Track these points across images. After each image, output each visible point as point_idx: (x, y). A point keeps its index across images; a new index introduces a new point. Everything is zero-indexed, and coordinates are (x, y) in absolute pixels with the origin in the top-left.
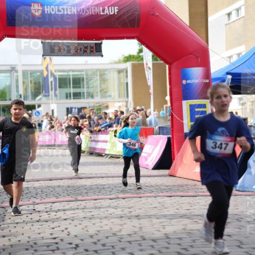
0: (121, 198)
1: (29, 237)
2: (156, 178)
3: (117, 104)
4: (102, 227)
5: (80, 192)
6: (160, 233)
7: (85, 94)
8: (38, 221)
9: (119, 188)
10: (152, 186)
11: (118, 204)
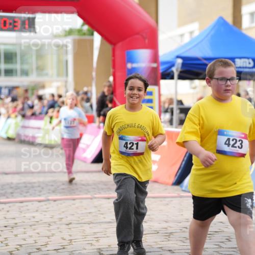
0: (52, 200)
2: (95, 174)
3: (55, 84)
4: (24, 240)
5: (3, 192)
6: (93, 247)
7: (19, 72)
9: (51, 187)
10: (88, 185)
11: (47, 208)
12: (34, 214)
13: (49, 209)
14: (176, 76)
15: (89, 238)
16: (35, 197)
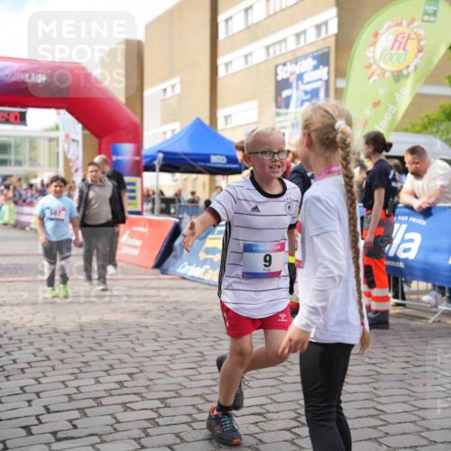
4: (11, 316)
7: (13, 163)
12: (21, 293)
14: (157, 168)
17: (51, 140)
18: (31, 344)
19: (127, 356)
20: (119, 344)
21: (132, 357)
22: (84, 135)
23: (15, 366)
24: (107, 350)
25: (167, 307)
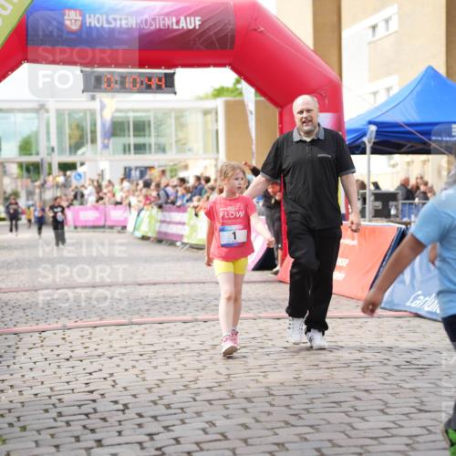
0: (201, 321)
1: (51, 388)
2: (258, 285)
3: (202, 163)
4: (167, 373)
5: (137, 308)
6: (259, 384)
7: (153, 147)
8: (68, 360)
9: (200, 303)
11: (196, 331)
13: (198, 333)
14: (368, 149)
15: (254, 372)
16: (177, 316)
17: (206, 112)
18: (198, 414)
19: (343, 435)
20: (326, 416)
21: (349, 437)
22: (257, 103)
23: (178, 448)
24: (311, 426)
25: (395, 361)
